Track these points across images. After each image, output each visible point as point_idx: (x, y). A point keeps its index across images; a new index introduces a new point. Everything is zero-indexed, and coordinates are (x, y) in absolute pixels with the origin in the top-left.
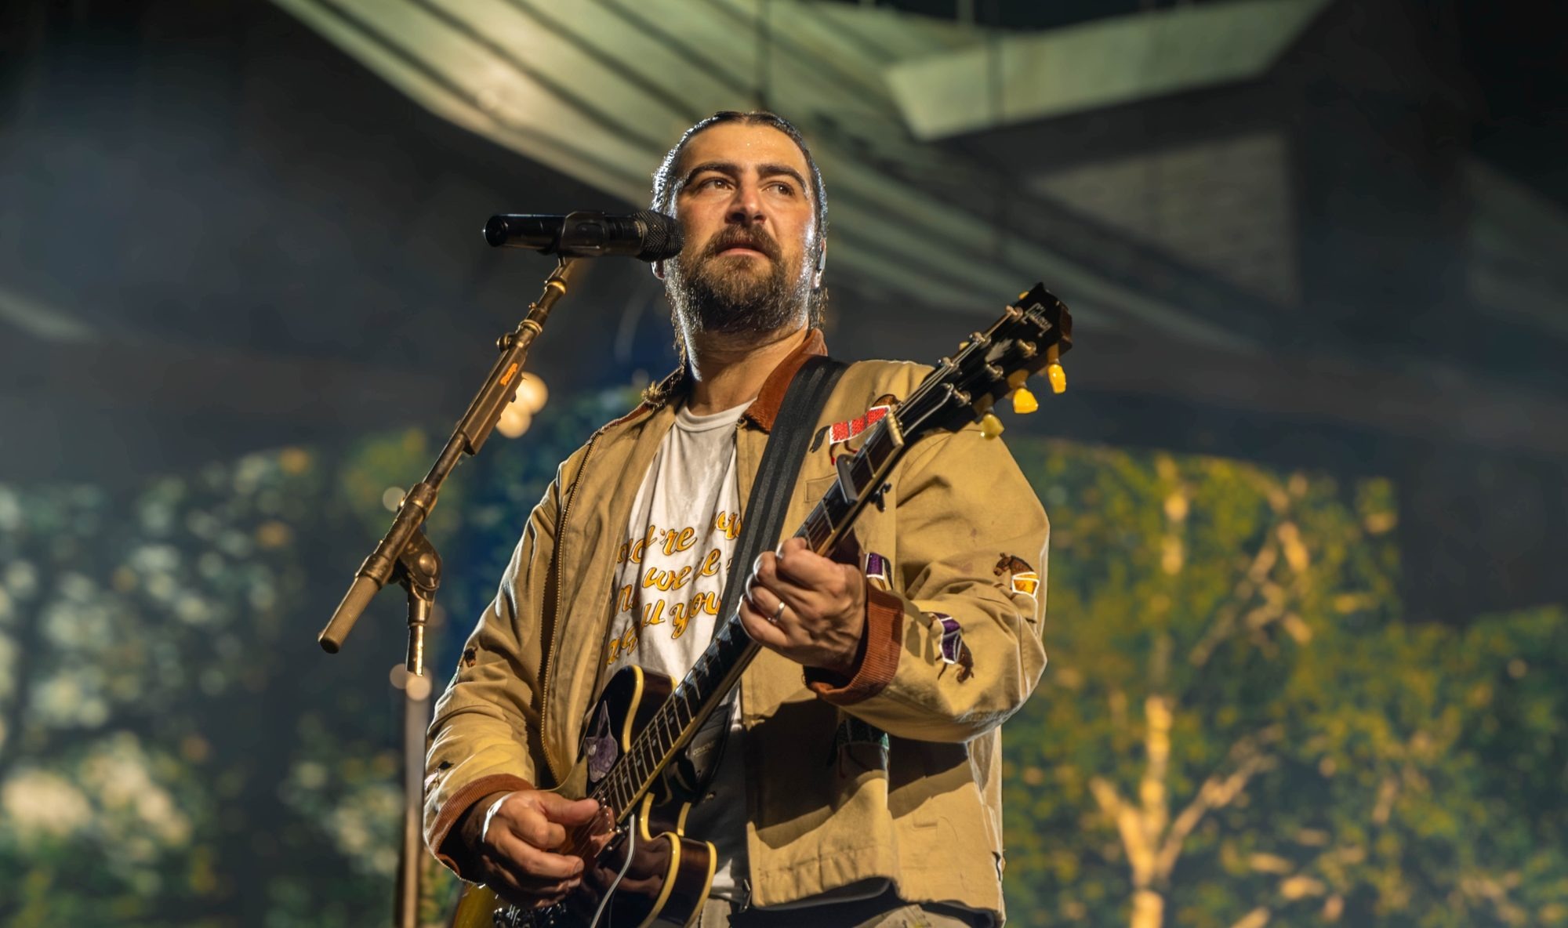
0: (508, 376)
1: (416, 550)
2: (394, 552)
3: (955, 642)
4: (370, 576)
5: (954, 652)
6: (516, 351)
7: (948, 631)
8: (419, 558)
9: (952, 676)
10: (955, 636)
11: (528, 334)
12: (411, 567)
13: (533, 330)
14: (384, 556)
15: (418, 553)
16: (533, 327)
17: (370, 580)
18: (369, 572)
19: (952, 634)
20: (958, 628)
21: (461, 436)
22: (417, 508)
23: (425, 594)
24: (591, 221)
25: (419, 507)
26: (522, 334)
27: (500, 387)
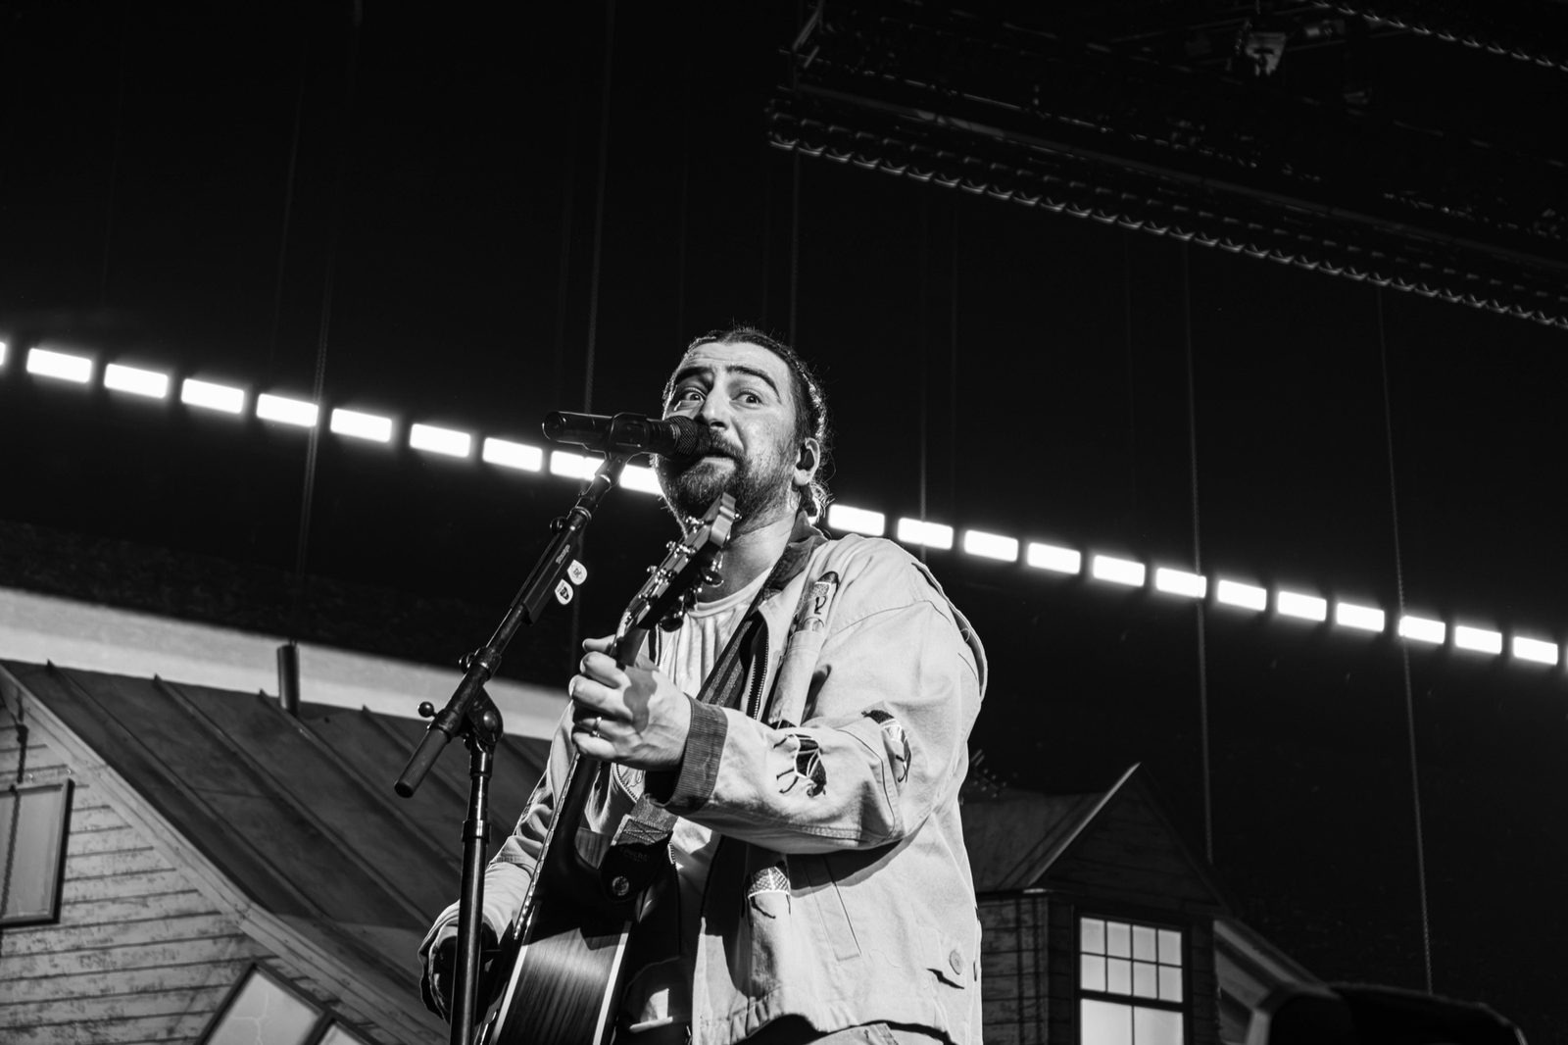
0: (562, 556)
1: (481, 707)
2: (462, 708)
3: (811, 759)
4: (442, 729)
5: (808, 768)
6: (570, 533)
7: (803, 748)
8: (483, 715)
9: (802, 789)
10: (812, 754)
11: (579, 519)
12: (476, 723)
13: (583, 516)
14: (454, 711)
15: (481, 710)
16: (584, 513)
17: (442, 732)
18: (440, 725)
19: (809, 752)
20: (817, 747)
21: (521, 607)
22: (482, 670)
23: (487, 748)
24: (635, 422)
25: (485, 669)
26: (575, 519)
27: (555, 565)
